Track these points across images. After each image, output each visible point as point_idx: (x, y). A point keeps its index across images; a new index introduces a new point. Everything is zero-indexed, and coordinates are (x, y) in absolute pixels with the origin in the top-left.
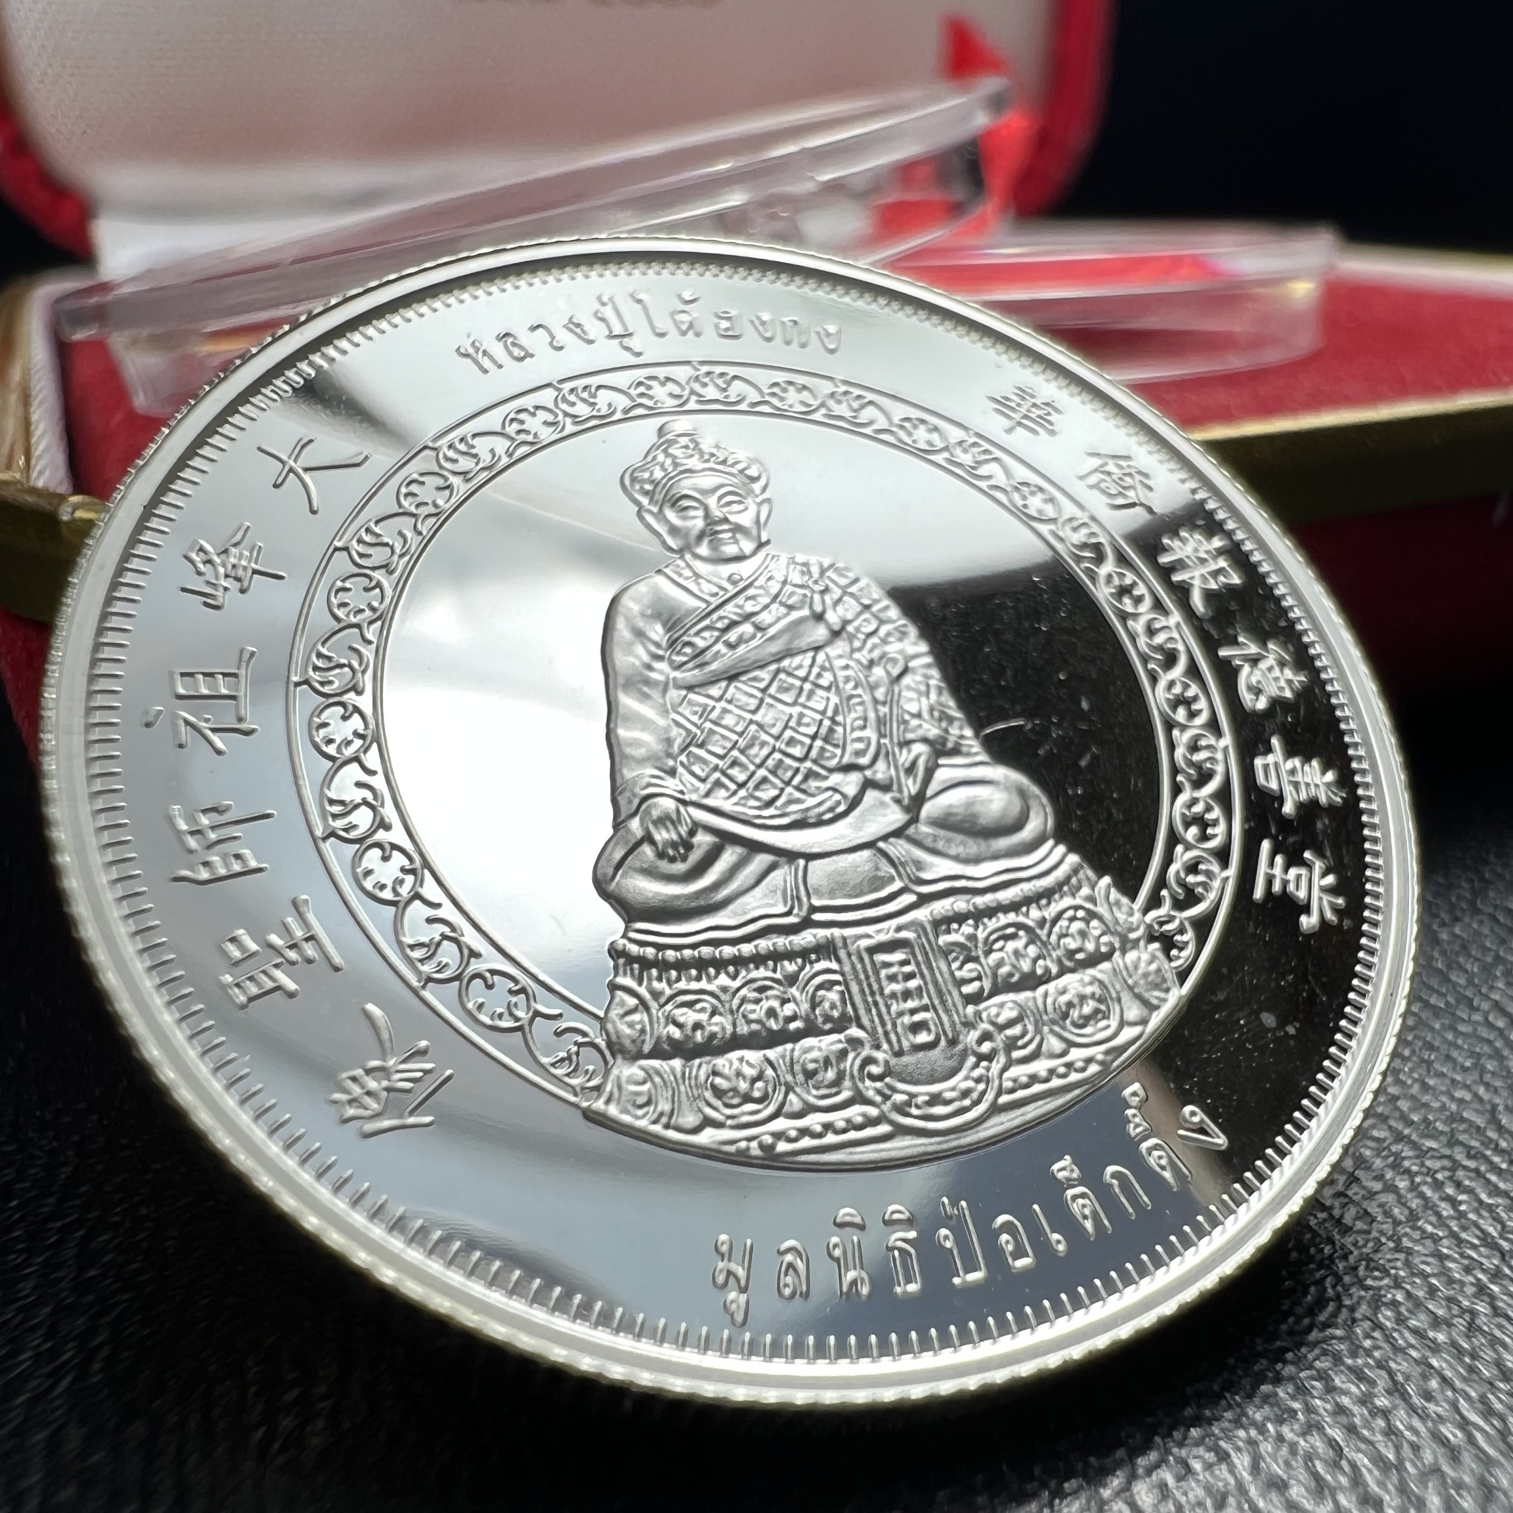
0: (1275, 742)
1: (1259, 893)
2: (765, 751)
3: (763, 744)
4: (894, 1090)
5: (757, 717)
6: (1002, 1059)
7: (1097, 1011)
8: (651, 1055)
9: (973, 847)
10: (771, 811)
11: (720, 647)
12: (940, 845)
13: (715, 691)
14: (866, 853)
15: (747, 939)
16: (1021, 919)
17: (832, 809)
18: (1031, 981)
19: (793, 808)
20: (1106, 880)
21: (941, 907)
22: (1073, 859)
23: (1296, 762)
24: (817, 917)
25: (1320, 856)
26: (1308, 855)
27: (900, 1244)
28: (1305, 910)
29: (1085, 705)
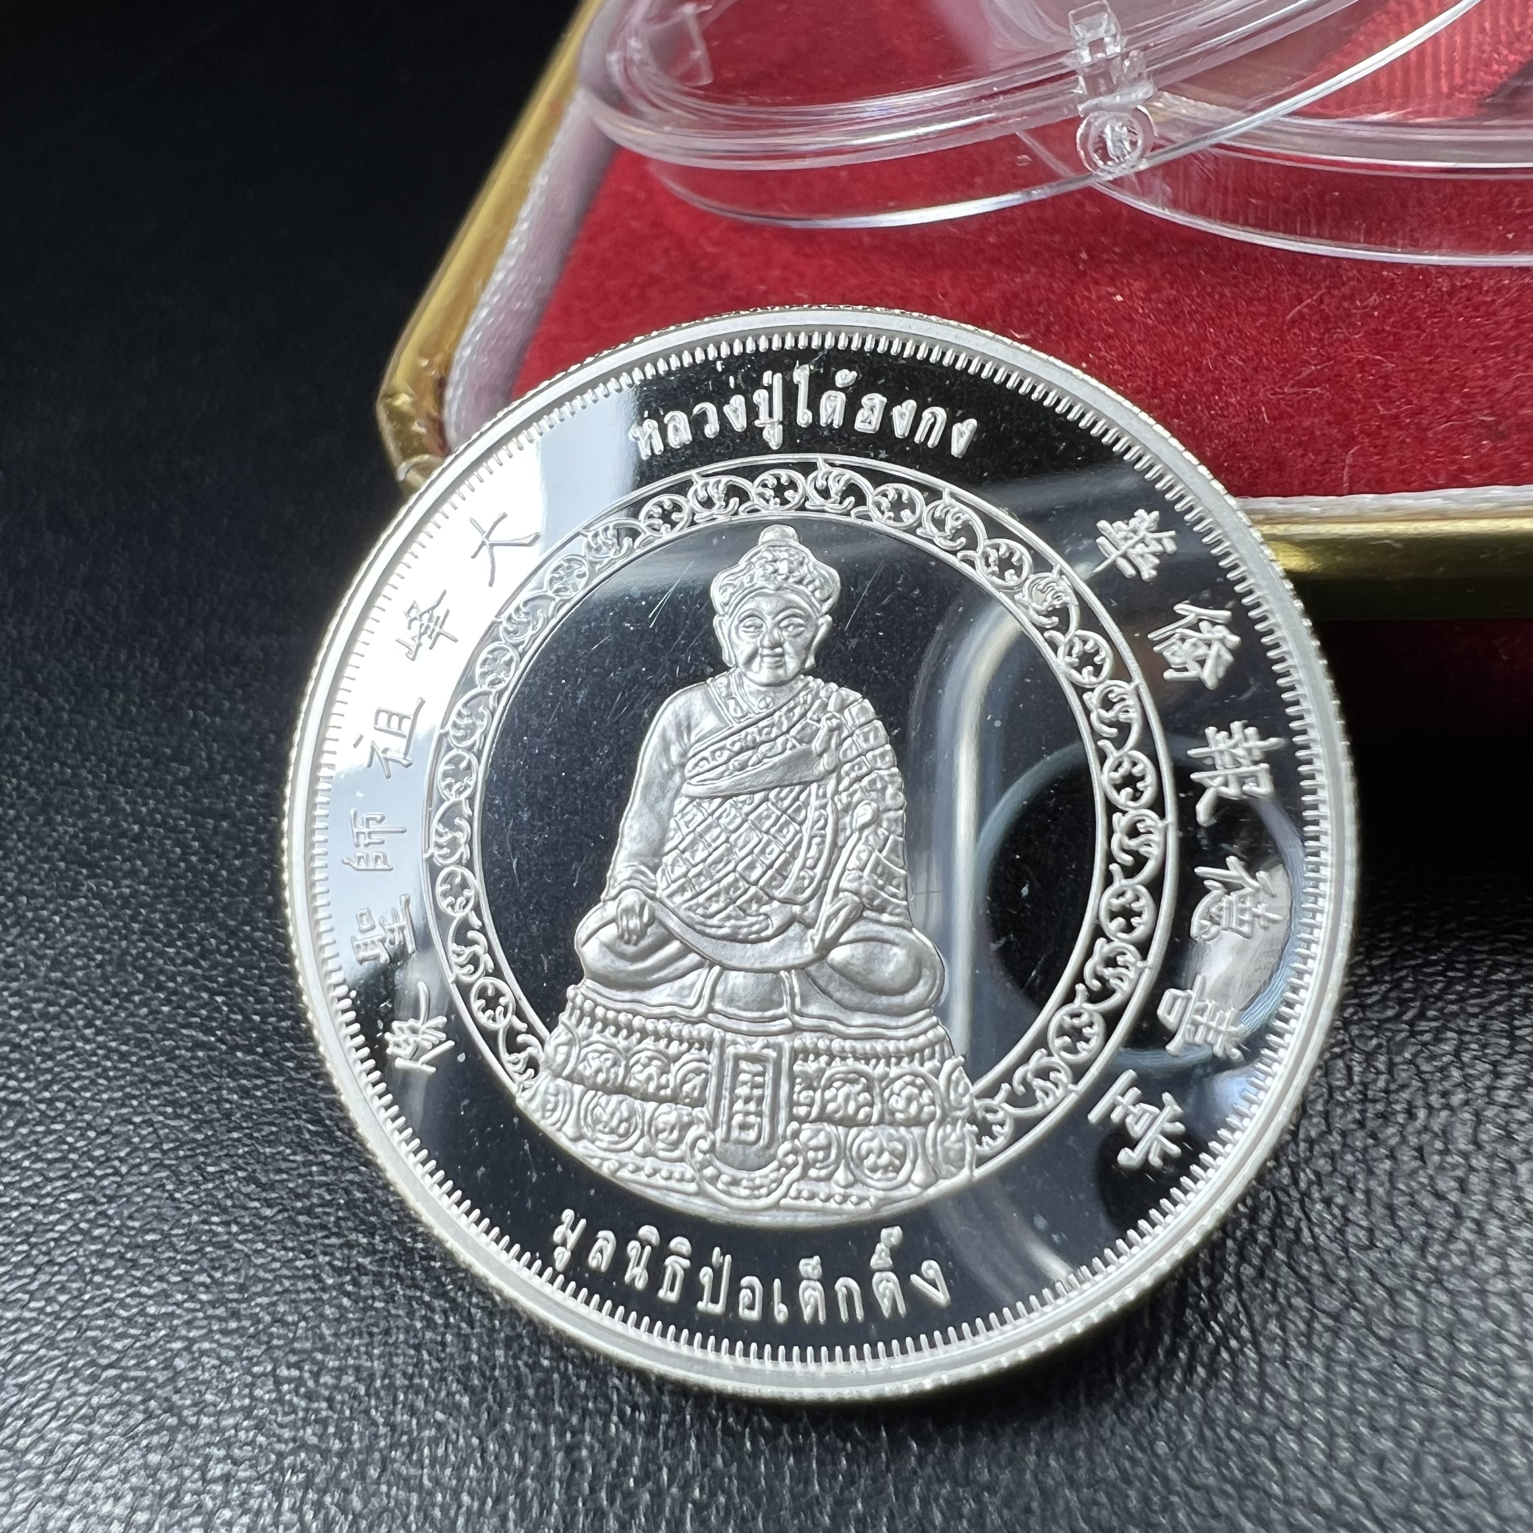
1: (1094, 1116)
4: (711, 1164)
6: (796, 1172)
7: (891, 1164)
8: (569, 1078)
9: (856, 998)
10: (713, 921)
12: (831, 988)
13: (709, 806)
14: (770, 976)
15: (655, 1017)
16: (868, 1069)
17: (759, 932)
18: (849, 1122)
19: (731, 923)
20: (958, 1059)
21: (808, 1039)
22: (940, 1031)
23: (1213, 1003)
25: (1180, 1100)
26: (1167, 1097)
27: (675, 1265)
28: (1133, 1144)
29: (1025, 891)
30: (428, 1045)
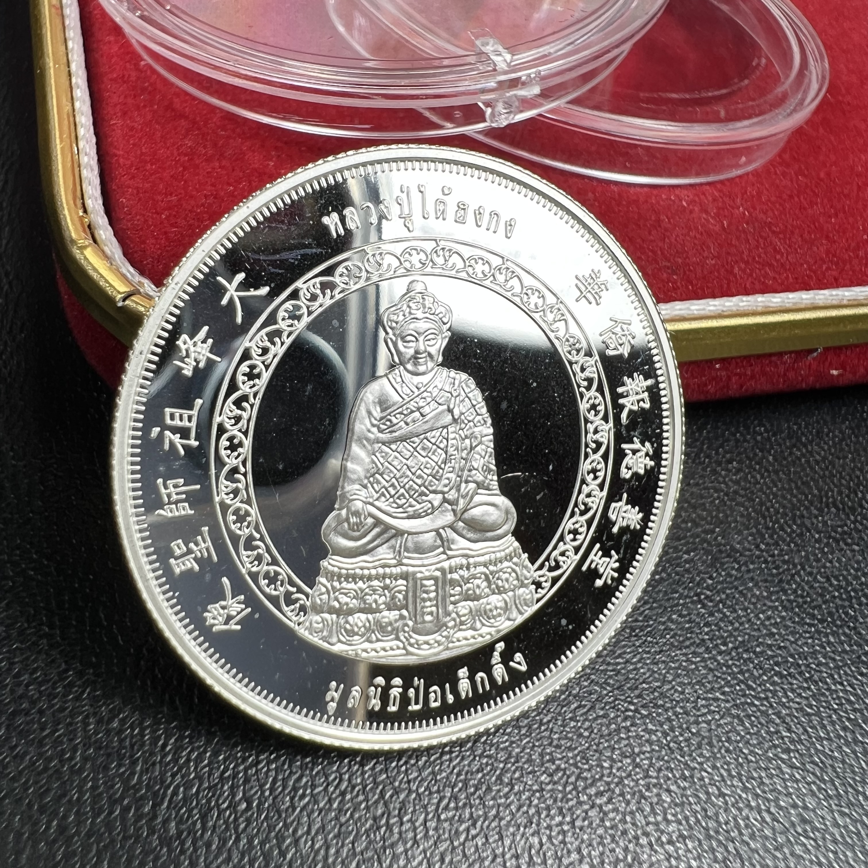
0: (625, 495)
1: (584, 568)
2: (406, 480)
3: (407, 476)
4: (411, 637)
5: (408, 462)
6: (455, 629)
7: (500, 613)
8: (326, 612)
9: (476, 535)
10: (401, 510)
11: (402, 424)
13: (394, 447)
14: (433, 533)
15: (375, 568)
16: (485, 570)
17: (425, 511)
18: (478, 598)
19: (410, 509)
20: (526, 555)
21: (455, 562)
22: (516, 544)
23: (629, 506)
24: (405, 561)
25: (618, 553)
26: (613, 552)
27: (395, 692)
28: (600, 577)
29: (551, 467)
30: (235, 613)
